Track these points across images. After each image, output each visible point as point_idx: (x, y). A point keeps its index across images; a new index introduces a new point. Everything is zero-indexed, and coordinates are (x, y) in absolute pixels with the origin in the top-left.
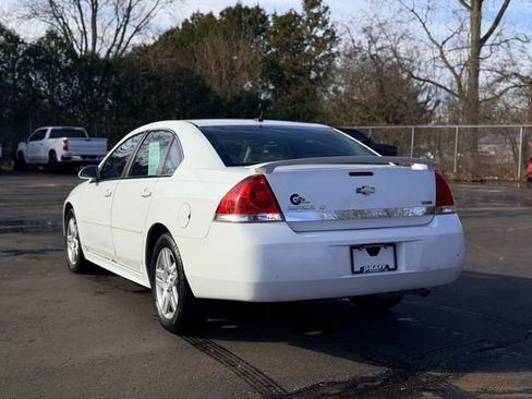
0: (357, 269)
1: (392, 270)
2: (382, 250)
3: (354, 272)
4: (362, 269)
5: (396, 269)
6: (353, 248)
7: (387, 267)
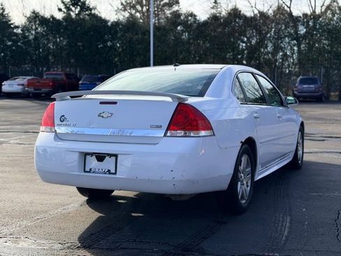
0: (87, 169)
1: (113, 174)
2: (107, 158)
3: (85, 171)
4: (91, 169)
5: (115, 173)
6: (86, 154)
7: (109, 171)
